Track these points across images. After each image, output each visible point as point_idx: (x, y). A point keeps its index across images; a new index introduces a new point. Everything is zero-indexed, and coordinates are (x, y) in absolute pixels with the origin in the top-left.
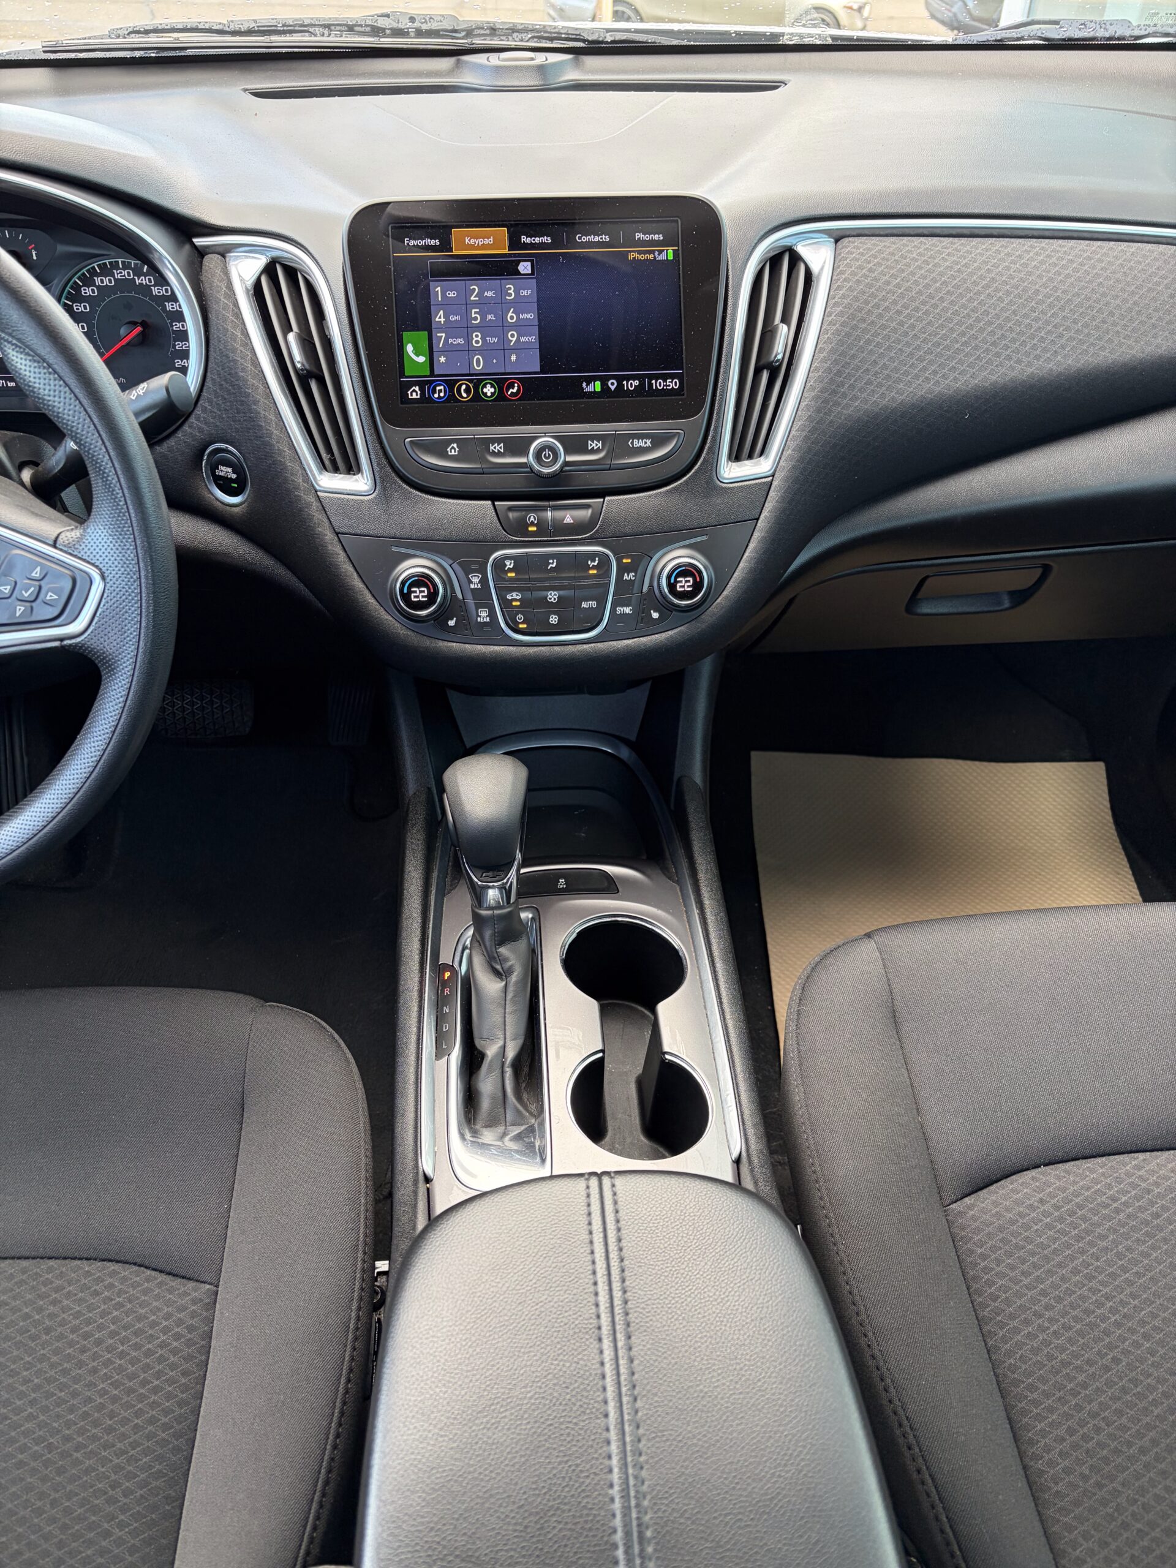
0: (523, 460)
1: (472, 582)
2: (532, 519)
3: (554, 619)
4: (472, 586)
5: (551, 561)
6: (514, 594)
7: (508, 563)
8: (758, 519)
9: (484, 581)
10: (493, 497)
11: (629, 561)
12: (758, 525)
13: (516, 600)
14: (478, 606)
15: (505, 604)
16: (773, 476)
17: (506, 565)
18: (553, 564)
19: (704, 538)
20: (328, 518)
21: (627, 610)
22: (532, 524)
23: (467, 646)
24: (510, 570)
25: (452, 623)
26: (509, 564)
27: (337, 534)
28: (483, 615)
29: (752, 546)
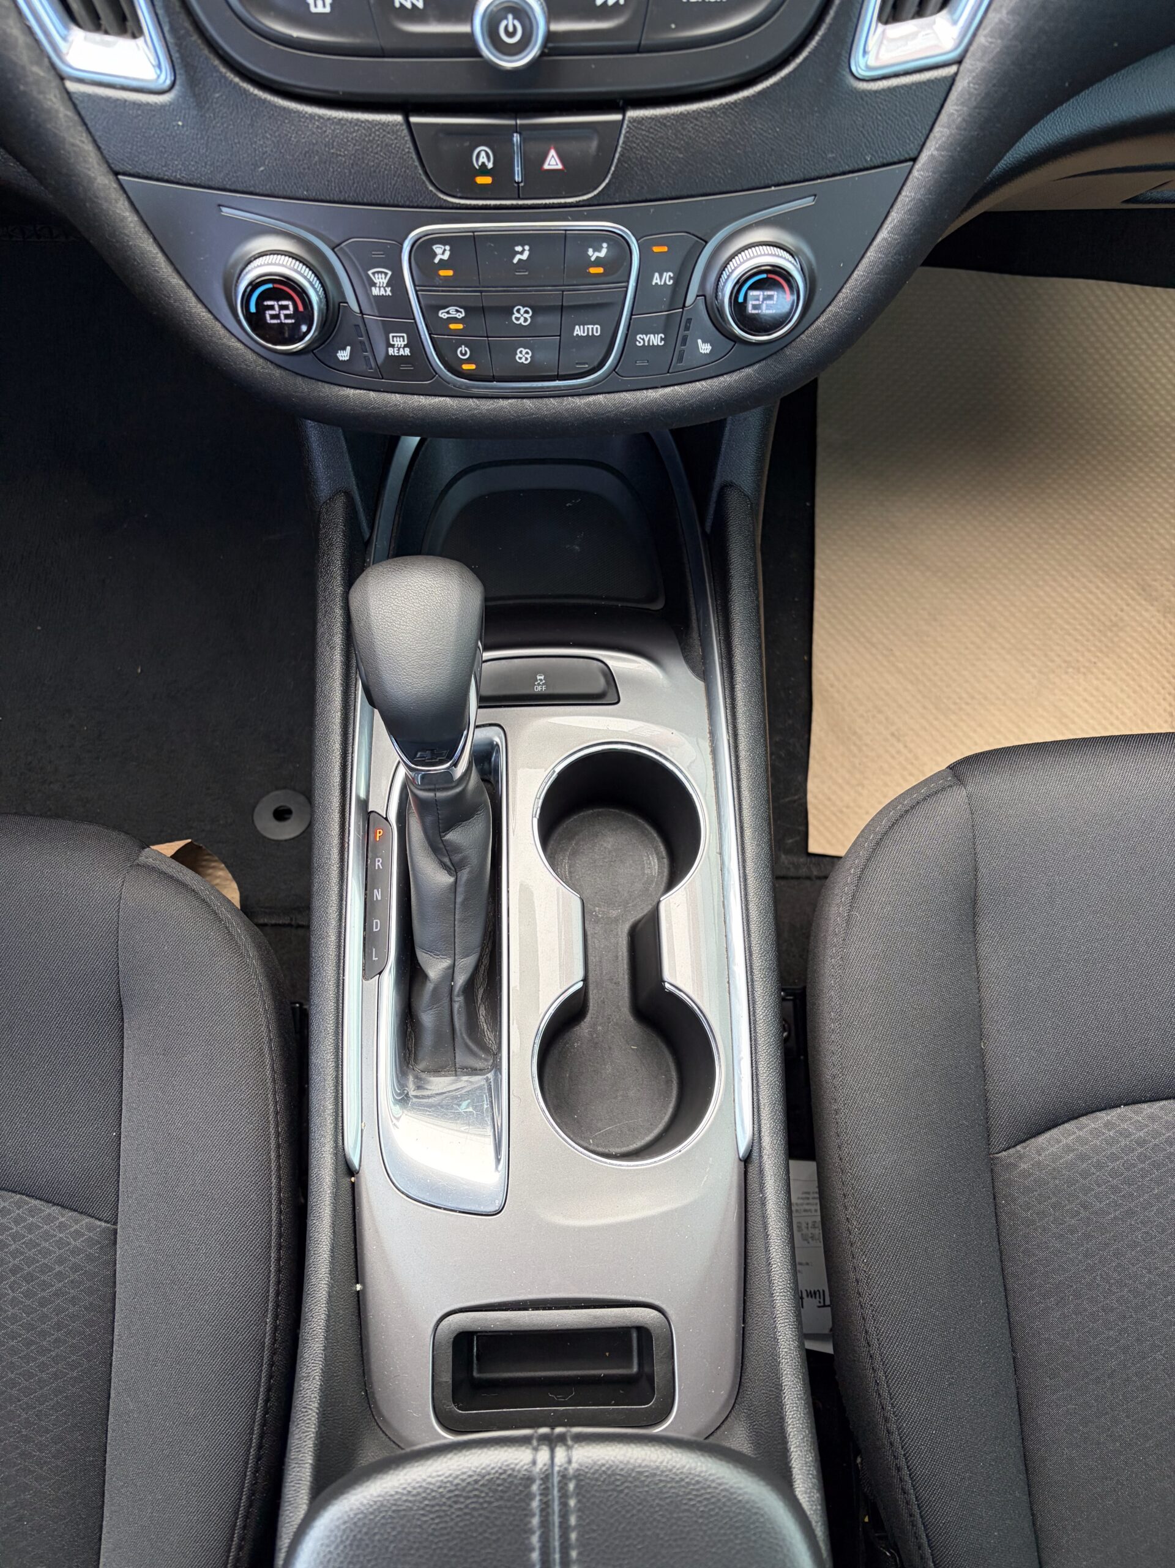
0: (464, 28)
1: (374, 284)
2: (483, 159)
3: (523, 356)
4: (375, 291)
5: (519, 249)
6: (452, 309)
7: (438, 249)
8: (914, 160)
9: (396, 282)
10: (406, 106)
11: (665, 249)
12: (915, 173)
13: (455, 320)
14: (388, 328)
15: (436, 327)
16: (959, 62)
17: (435, 255)
18: (523, 254)
19: (808, 201)
20: (95, 141)
21: (656, 340)
22: (483, 171)
23: (372, 394)
24: (443, 264)
25: (344, 355)
26: (442, 253)
27: (116, 174)
28: (399, 345)
29: (896, 216)
